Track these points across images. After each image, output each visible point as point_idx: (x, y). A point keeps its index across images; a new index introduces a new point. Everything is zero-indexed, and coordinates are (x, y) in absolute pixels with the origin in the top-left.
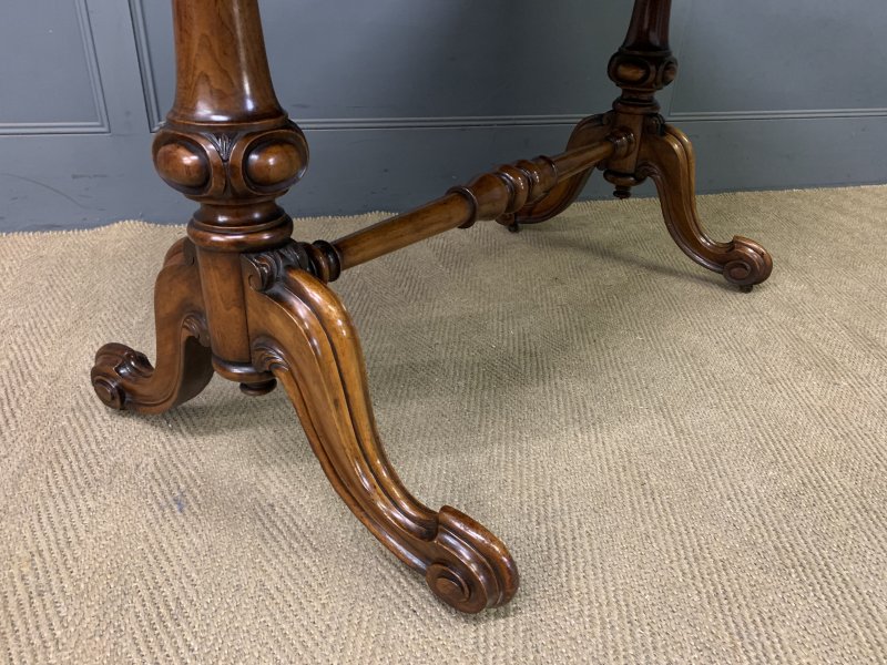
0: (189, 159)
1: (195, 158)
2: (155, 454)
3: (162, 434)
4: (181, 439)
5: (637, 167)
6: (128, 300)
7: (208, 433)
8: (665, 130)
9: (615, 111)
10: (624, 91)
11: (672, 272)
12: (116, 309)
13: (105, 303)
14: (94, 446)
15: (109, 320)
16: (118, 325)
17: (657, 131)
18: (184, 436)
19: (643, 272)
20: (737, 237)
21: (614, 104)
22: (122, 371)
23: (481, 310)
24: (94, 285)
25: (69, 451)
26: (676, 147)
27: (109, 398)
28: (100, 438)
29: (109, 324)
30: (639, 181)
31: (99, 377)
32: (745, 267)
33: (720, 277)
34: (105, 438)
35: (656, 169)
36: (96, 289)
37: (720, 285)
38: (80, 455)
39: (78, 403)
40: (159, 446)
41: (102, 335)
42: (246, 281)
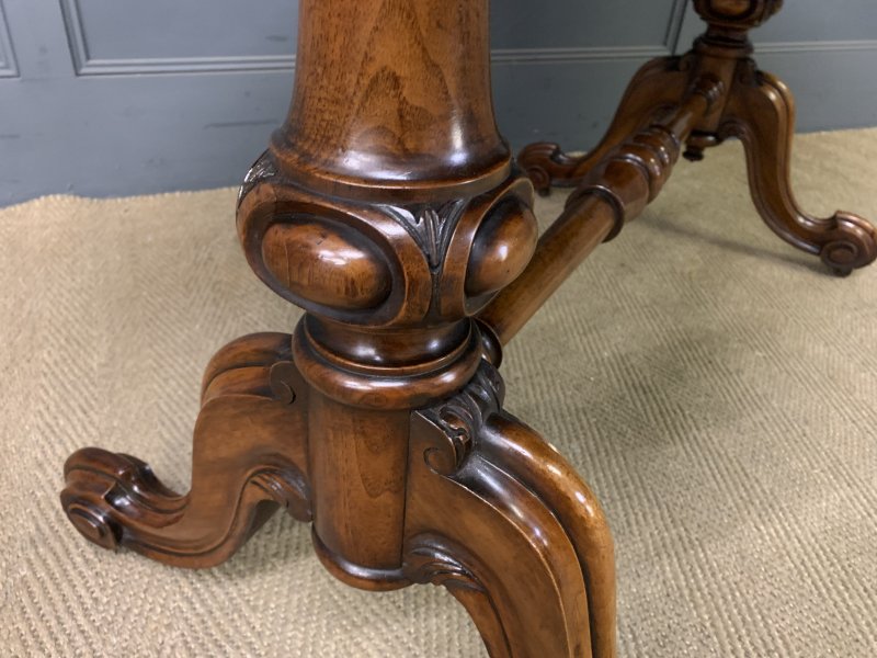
0: (340, 256)
1: (355, 255)
2: (182, 624)
3: (183, 581)
4: (215, 588)
5: (722, 125)
6: (77, 326)
7: (252, 571)
8: (762, 79)
9: (696, 50)
10: (711, 27)
11: (748, 250)
12: (63, 341)
13: (46, 333)
14: (81, 619)
15: (56, 363)
16: (71, 370)
17: (751, 78)
18: (218, 582)
19: (717, 251)
20: (839, 212)
21: (696, 43)
22: (118, 502)
23: (552, 318)
24: (22, 302)
25: (43, 633)
26: (773, 96)
27: (96, 535)
28: (89, 603)
29: (57, 371)
30: (719, 141)
31: (75, 504)
32: (850, 249)
33: (816, 259)
34: (96, 600)
35: (745, 128)
36: (27, 307)
37: (812, 267)
38: (62, 639)
39: (38, 528)
40: (184, 606)
41: (51, 392)
42: (417, 455)
